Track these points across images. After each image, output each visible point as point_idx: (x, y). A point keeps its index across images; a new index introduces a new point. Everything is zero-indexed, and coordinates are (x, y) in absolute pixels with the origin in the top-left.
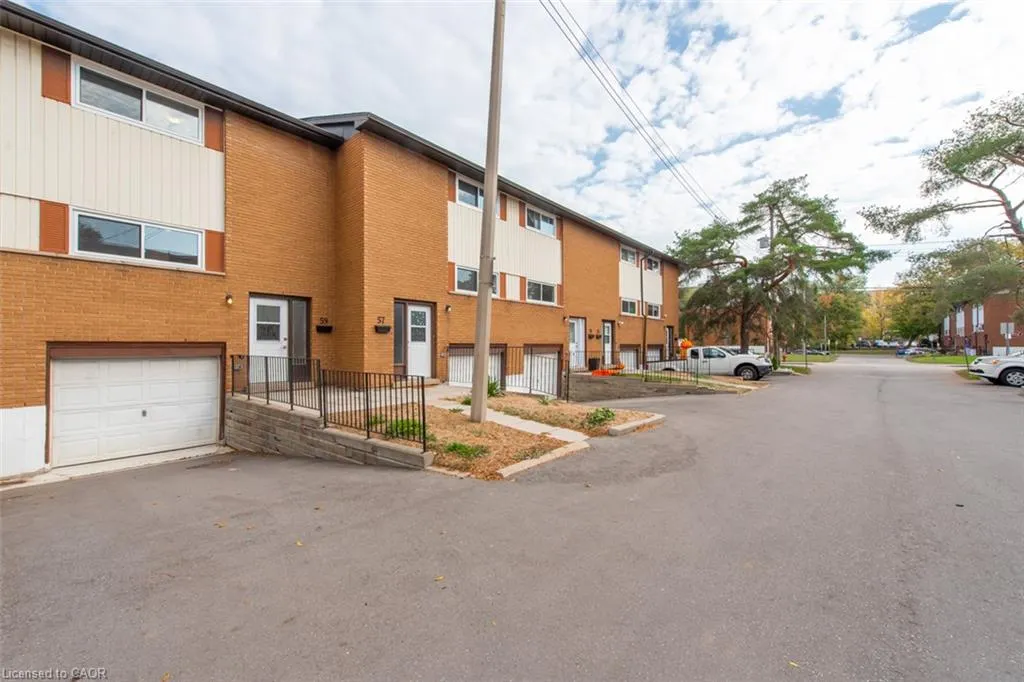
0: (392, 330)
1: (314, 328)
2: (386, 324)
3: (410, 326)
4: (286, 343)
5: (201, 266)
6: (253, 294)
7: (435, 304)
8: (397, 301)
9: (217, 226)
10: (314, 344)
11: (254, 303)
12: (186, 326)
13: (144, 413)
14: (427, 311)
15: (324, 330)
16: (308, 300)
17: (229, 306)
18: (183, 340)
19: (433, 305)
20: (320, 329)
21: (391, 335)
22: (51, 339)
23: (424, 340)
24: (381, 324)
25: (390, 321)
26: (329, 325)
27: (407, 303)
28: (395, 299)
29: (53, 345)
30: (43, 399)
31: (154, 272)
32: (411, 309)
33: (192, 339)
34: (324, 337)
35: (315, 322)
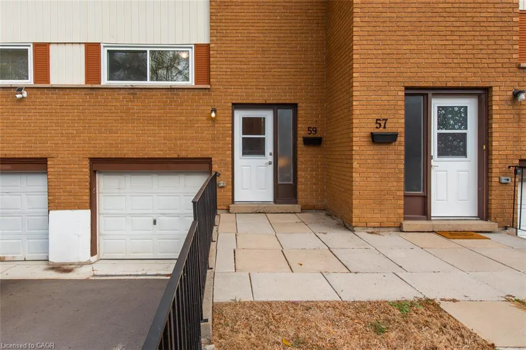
0: (401, 139)
1: (300, 140)
2: (390, 128)
3: (435, 131)
4: (271, 159)
5: (191, 83)
6: (237, 106)
7: (487, 90)
8: (411, 91)
9: (204, 39)
10: (300, 159)
11: (239, 115)
12: (178, 142)
13: (155, 222)
14: (470, 105)
15: (313, 142)
16: (294, 106)
17: (213, 120)
18: (176, 156)
19: (483, 94)
20: (308, 142)
21: (400, 146)
22: (92, 156)
23: (464, 154)
24: (381, 130)
25: (397, 124)
26: (318, 135)
27: (430, 93)
28: (407, 88)
29: (93, 161)
30: (88, 205)
31: (154, 92)
32: (436, 103)
33: (183, 154)
34: (311, 150)
35: (302, 133)
